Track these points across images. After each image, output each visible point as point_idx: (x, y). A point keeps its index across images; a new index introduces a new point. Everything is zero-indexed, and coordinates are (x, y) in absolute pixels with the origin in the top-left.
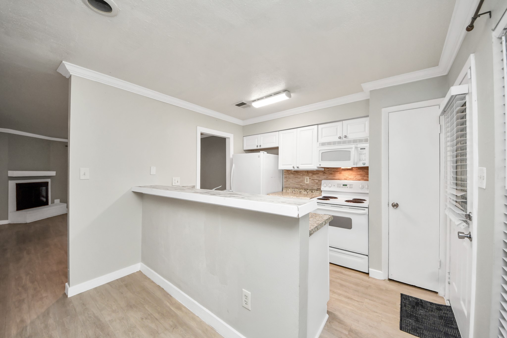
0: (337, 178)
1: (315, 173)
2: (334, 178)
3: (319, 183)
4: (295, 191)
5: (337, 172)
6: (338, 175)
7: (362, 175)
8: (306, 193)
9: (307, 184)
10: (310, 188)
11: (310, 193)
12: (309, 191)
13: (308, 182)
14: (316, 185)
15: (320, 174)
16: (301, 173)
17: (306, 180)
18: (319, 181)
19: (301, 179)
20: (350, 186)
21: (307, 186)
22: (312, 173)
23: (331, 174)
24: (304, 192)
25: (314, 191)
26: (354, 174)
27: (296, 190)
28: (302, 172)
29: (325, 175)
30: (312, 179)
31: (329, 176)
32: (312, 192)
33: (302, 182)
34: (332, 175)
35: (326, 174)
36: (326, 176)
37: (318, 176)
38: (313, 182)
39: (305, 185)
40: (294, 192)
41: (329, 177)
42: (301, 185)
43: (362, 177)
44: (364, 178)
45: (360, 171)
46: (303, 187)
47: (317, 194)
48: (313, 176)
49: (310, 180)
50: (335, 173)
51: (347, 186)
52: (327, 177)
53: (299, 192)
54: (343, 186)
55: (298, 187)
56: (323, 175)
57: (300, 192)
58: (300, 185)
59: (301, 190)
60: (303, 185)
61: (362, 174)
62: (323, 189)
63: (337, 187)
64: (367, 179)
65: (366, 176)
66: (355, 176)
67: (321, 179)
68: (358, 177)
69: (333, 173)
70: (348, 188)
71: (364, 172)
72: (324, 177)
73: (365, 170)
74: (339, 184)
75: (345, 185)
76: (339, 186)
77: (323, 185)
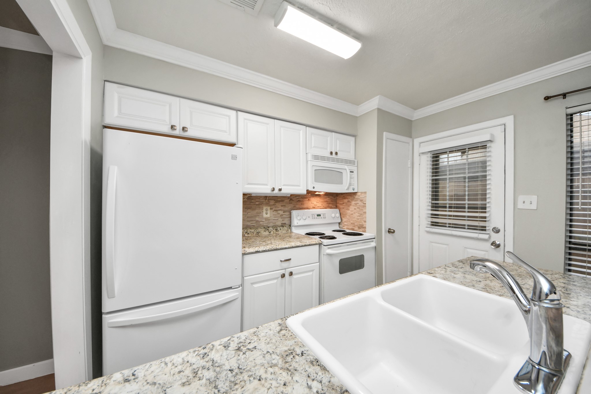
1: (278, 200)
3: (285, 214)
4: (248, 234)
6: (306, 203)
8: (267, 233)
9: (267, 219)
10: (271, 225)
11: (274, 232)
12: (272, 229)
13: (268, 215)
14: (280, 219)
15: (286, 202)
16: (257, 200)
17: (264, 212)
18: (284, 212)
19: (257, 211)
20: (323, 215)
21: (267, 222)
22: (275, 200)
23: (299, 201)
24: (264, 233)
25: (279, 229)
26: (321, 201)
27: (250, 230)
28: (259, 198)
29: (292, 203)
30: (275, 209)
31: (297, 204)
32: (276, 230)
33: (259, 215)
35: (293, 201)
36: (293, 204)
37: (282, 204)
38: (275, 215)
39: (264, 220)
40: (246, 235)
41: (297, 206)
42: (257, 221)
43: (328, 204)
44: (330, 206)
45: (326, 198)
46: (261, 224)
47: (283, 232)
48: (276, 204)
49: (272, 211)
50: (303, 200)
51: (320, 216)
53: (255, 234)
54: (317, 216)
55: (252, 225)
56: (290, 203)
57: (258, 233)
58: (255, 222)
59: (259, 230)
60: (259, 220)
62: (297, 223)
63: (313, 218)
64: (332, 207)
65: (331, 203)
66: (322, 204)
67: (287, 209)
68: (325, 204)
69: (301, 199)
70: (323, 218)
71: (330, 198)
72: (291, 206)
73: (330, 197)
74: (312, 214)
75: (319, 215)
76: (314, 217)
77: (297, 218)
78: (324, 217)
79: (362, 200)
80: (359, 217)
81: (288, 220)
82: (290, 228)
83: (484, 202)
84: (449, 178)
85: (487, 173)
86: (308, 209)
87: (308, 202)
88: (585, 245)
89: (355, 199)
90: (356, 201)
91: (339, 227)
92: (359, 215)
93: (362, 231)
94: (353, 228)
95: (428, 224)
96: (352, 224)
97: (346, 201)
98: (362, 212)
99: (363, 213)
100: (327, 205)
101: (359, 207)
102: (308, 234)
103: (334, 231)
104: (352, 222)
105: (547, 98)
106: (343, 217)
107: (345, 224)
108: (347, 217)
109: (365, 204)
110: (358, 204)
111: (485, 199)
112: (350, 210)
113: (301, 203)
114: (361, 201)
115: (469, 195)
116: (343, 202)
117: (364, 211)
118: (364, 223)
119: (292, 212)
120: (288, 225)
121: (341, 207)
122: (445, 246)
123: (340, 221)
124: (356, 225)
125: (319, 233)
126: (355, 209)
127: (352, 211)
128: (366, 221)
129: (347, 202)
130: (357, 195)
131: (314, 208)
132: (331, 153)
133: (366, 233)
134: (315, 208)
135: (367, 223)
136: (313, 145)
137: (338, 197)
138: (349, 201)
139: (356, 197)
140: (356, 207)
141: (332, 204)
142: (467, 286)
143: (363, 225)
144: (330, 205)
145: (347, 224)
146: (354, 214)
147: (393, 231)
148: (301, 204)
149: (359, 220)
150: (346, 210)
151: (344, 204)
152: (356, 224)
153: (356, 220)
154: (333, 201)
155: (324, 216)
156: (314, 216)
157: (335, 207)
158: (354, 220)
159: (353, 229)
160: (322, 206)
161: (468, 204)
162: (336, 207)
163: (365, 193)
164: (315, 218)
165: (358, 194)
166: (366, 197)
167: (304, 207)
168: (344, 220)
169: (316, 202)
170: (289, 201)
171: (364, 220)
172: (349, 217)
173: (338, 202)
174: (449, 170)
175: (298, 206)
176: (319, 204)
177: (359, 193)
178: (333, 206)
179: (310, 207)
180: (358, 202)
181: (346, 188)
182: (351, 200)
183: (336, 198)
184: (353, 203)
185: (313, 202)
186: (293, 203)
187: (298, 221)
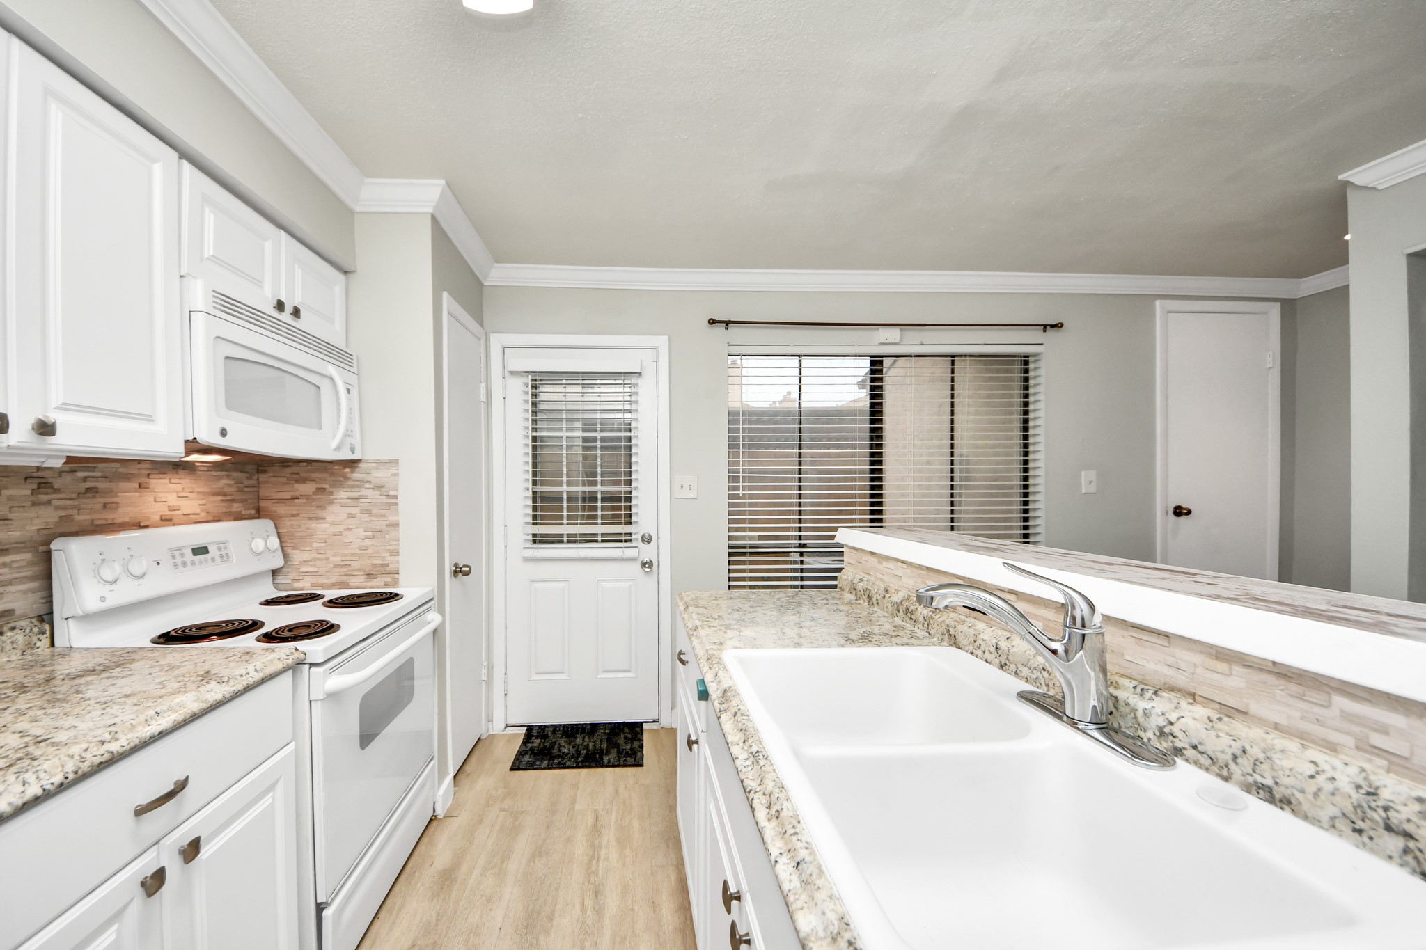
0: (127, 519)
2: (109, 516)
5: (128, 478)
6: (131, 502)
7: (225, 494)
20: (219, 549)
26: (198, 493)
29: (49, 502)
34: (97, 503)
35: (57, 491)
36: (57, 508)
41: (82, 518)
44: (234, 509)
45: (219, 478)
50: (112, 485)
51: (207, 552)
52: (63, 513)
54: (191, 553)
56: (34, 504)
61: (226, 489)
62: (103, 599)
63: (176, 566)
64: (243, 512)
65: (238, 496)
66: (203, 502)
67: (18, 533)
68: (215, 504)
69: (101, 485)
70: (218, 560)
71: (234, 479)
72: (47, 517)
73: (235, 474)
74: (171, 550)
75: (200, 551)
76: (179, 560)
77: (96, 572)
78: (221, 556)
79: (383, 487)
80: (367, 542)
81: (25, 592)
82: (43, 633)
83: (627, 489)
84: (567, 437)
85: (632, 434)
86: (139, 526)
87: (137, 494)
88: (744, 547)
89: (350, 483)
90: (357, 489)
91: (276, 586)
92: (370, 533)
93: (383, 583)
94: (344, 578)
95: (527, 540)
96: (336, 566)
97: (308, 488)
98: (381, 525)
99: (384, 527)
100: (222, 508)
101: (370, 508)
102: (167, 638)
103: (268, 603)
104: (337, 560)
105: (712, 322)
106: (294, 548)
107: (303, 569)
108: (315, 545)
109: (396, 497)
110: (366, 497)
111: (629, 483)
112: (329, 519)
113: (103, 500)
114: (378, 487)
115: (603, 474)
116: (292, 493)
117: (391, 518)
118: (389, 559)
119: (53, 546)
120: (24, 617)
121: (281, 510)
122: (562, 584)
123: (278, 562)
124: (359, 570)
125: (233, 622)
126: (351, 516)
127: (334, 523)
128: (400, 551)
129: (314, 493)
130: (358, 470)
131: (167, 521)
132: (280, 306)
133: (397, 587)
134: (170, 520)
135: (401, 558)
136: (209, 250)
137: (263, 477)
138: (321, 490)
139: (356, 475)
140: (355, 510)
141: (241, 501)
142: (817, 647)
143: (387, 565)
144: (236, 507)
145: (316, 570)
146: (345, 533)
147: (467, 569)
148: (99, 506)
149: (370, 551)
150: (311, 522)
151: (296, 501)
152: (356, 565)
153: (357, 551)
154: (246, 489)
155: (223, 552)
156: (182, 555)
157: (253, 512)
158: (346, 551)
159: (344, 585)
160: (202, 511)
161: (602, 492)
162: (258, 514)
163: (395, 462)
164: (184, 564)
165: (361, 465)
166: (397, 475)
167: (119, 520)
168: (298, 556)
169: (175, 495)
170: (28, 492)
171: (390, 548)
172: (323, 544)
173: (264, 492)
174: (568, 420)
175: (88, 517)
176: (191, 506)
177: (367, 461)
178: (246, 509)
179: (148, 519)
180: (364, 492)
181: (334, 444)
182: (330, 486)
183: (255, 477)
184: (342, 495)
185: (162, 496)
186: (55, 503)
187: (104, 590)
